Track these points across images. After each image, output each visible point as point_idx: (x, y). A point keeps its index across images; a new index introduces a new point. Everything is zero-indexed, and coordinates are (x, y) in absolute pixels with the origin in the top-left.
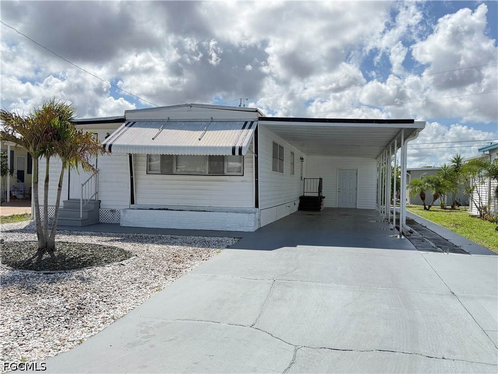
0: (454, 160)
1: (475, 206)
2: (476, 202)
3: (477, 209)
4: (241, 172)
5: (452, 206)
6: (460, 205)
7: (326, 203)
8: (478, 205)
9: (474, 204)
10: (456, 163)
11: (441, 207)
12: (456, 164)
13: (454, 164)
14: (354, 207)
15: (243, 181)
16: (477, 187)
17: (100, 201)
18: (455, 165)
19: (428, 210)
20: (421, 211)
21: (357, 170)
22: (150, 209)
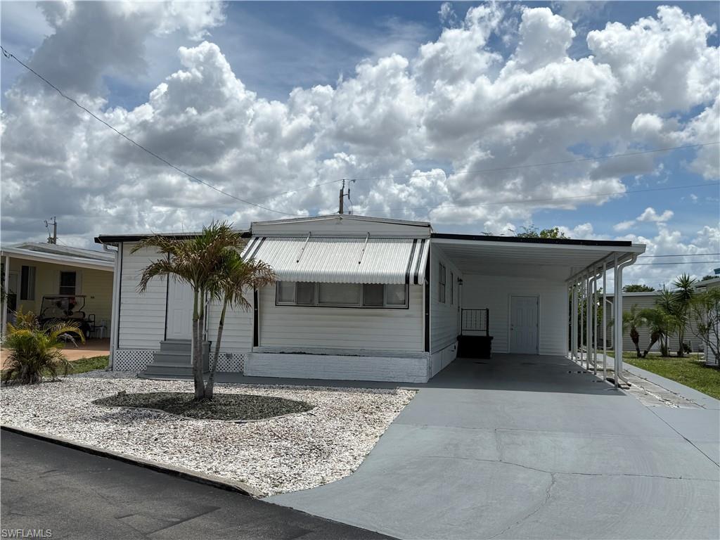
0: (680, 283)
1: (712, 353)
2: (713, 347)
3: (714, 356)
4: (405, 304)
5: (678, 353)
6: (691, 352)
7: (496, 348)
8: (716, 351)
9: (710, 349)
10: (682, 287)
11: (663, 353)
12: (683, 289)
13: (680, 289)
14: (534, 352)
15: (408, 316)
16: (714, 325)
17: (211, 342)
18: (681, 291)
19: (644, 357)
20: (634, 360)
21: (538, 298)
22: (281, 353)
